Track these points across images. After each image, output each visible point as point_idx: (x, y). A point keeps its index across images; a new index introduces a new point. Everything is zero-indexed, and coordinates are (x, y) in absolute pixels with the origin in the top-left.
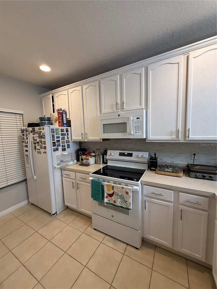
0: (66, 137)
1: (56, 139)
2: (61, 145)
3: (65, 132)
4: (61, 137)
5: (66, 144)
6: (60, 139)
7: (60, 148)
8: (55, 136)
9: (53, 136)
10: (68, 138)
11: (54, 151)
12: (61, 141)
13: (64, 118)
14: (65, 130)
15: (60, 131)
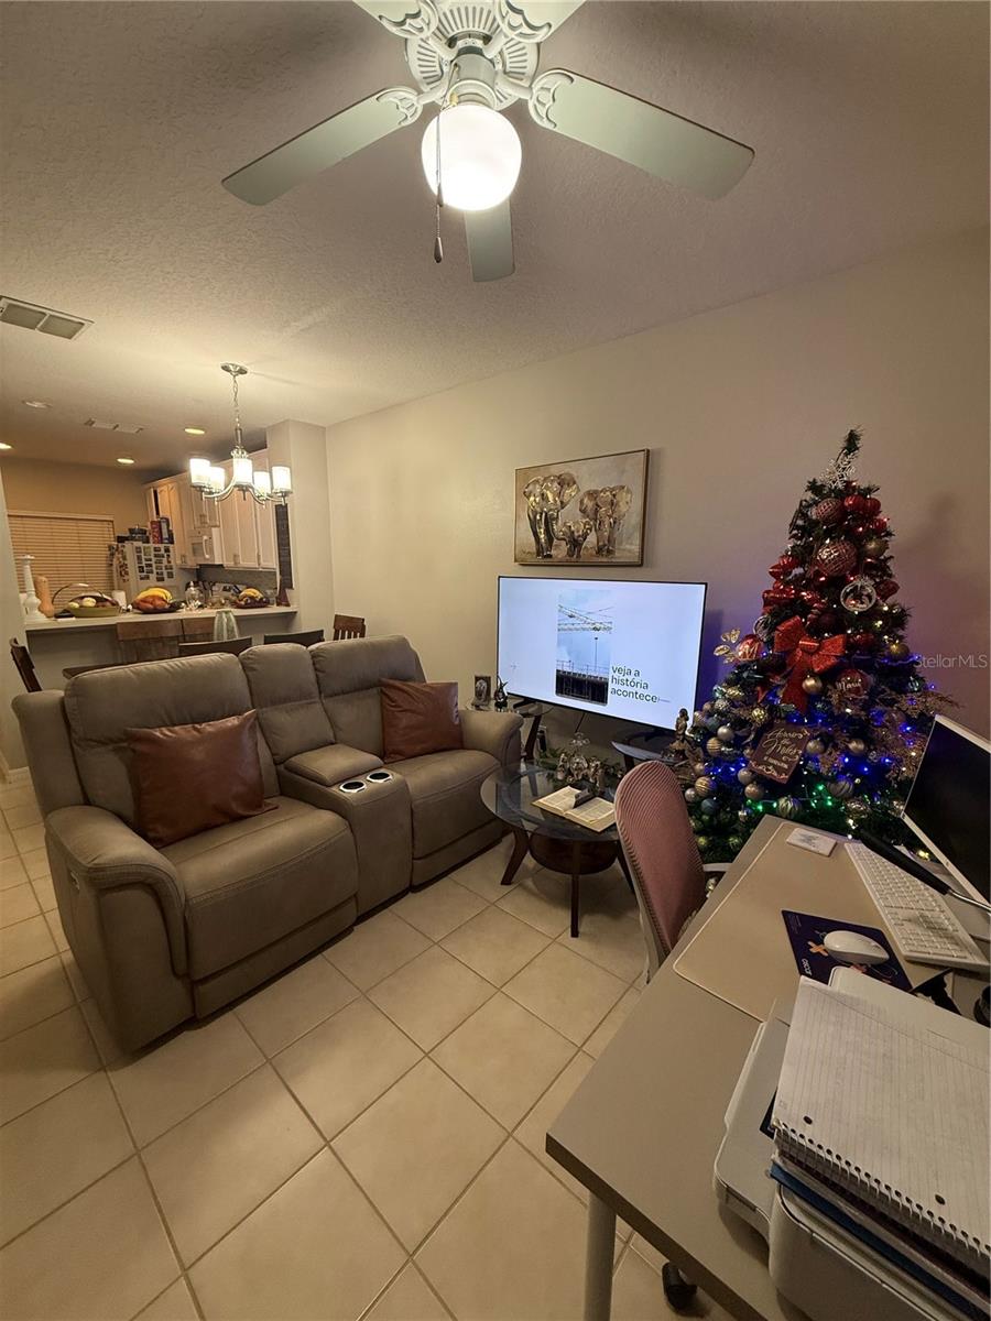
0: (165, 560)
1: (144, 563)
2: (155, 571)
3: (163, 552)
4: (154, 559)
5: (165, 572)
6: (153, 563)
7: (153, 577)
8: (143, 557)
9: (139, 558)
10: (169, 562)
11: (142, 579)
12: (154, 565)
13: (165, 531)
14: (163, 550)
15: (152, 549)
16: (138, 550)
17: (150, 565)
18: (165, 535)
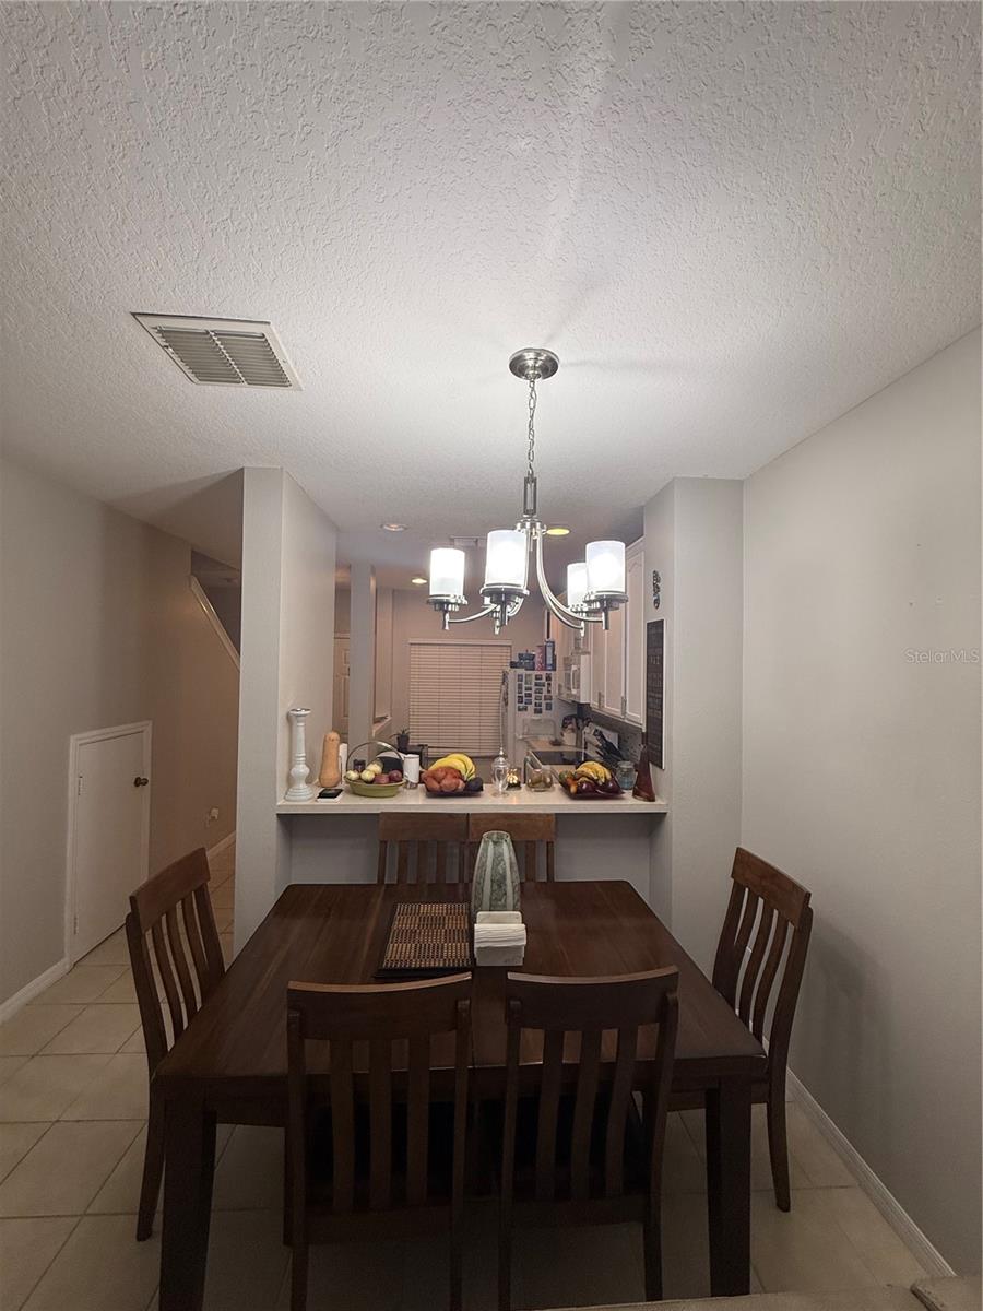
0: (545, 689)
1: (524, 692)
2: (534, 702)
3: (544, 680)
4: (534, 688)
5: (544, 703)
6: (532, 692)
7: (531, 708)
8: (524, 686)
9: (520, 687)
10: (549, 692)
11: (519, 710)
12: (534, 695)
13: (549, 656)
14: (544, 677)
15: (534, 677)
16: (520, 677)
17: (530, 695)
18: (550, 662)
